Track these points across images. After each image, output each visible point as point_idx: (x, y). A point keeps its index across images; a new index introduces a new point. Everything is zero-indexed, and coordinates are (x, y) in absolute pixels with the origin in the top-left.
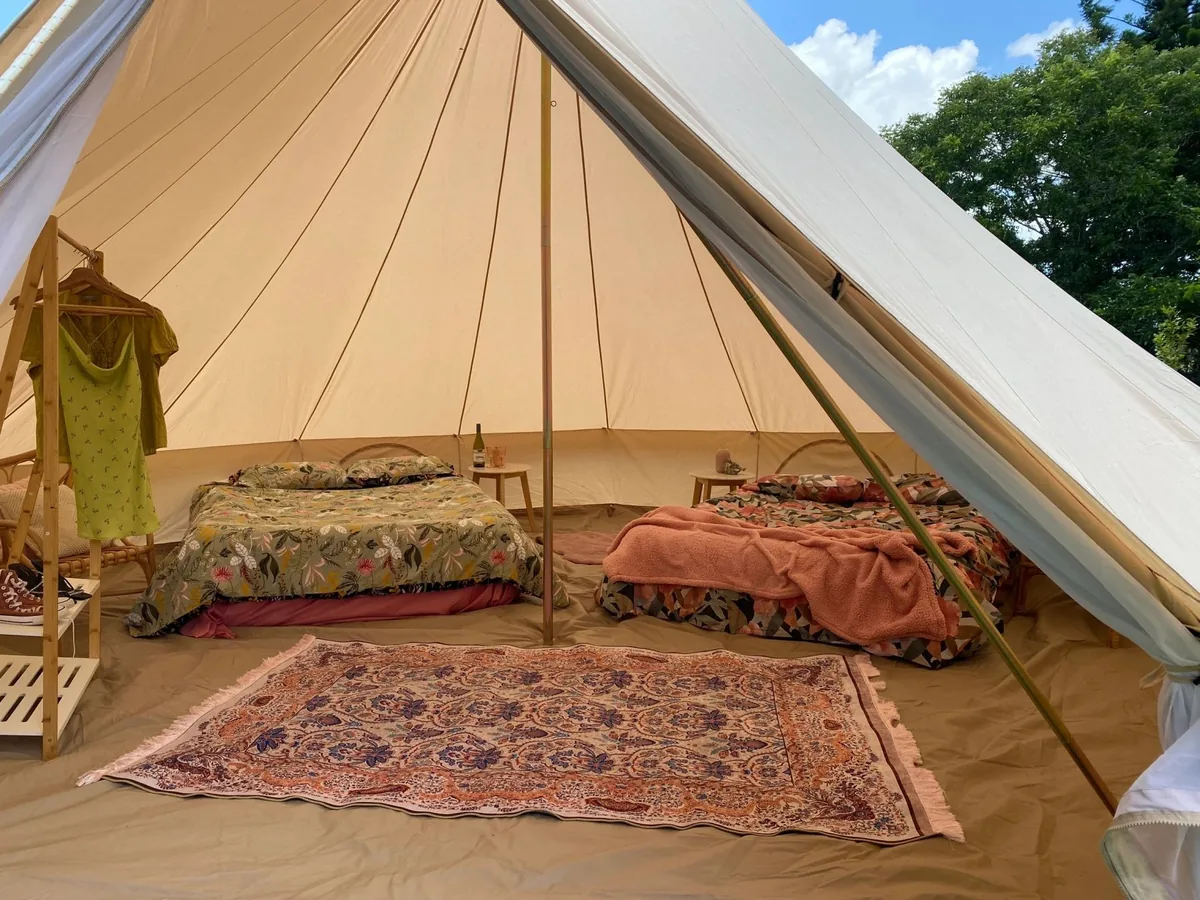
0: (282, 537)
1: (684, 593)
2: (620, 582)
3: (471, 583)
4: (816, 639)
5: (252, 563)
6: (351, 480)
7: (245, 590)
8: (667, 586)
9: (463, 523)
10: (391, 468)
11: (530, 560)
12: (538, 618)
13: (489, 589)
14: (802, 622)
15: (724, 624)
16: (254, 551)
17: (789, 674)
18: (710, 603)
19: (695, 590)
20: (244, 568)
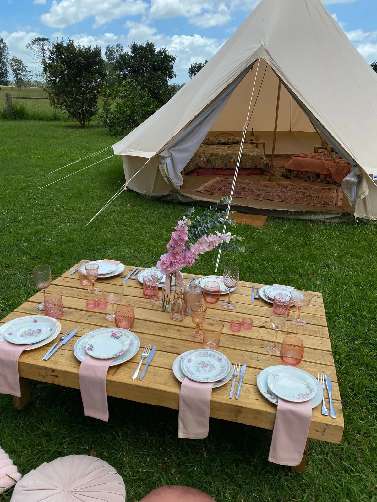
0: (212, 155)
1: (304, 173)
2: (288, 169)
3: (252, 168)
4: (332, 183)
5: (205, 160)
6: (219, 142)
7: (204, 166)
8: (300, 171)
9: (252, 154)
10: (229, 140)
11: (267, 164)
12: (268, 177)
13: (256, 170)
14: (330, 180)
15: (312, 180)
16: (206, 157)
18: (310, 175)
19: (307, 172)
20: (204, 161)
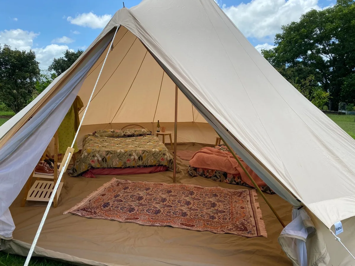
0: (108, 152)
1: (210, 171)
2: (193, 167)
3: (155, 165)
4: (242, 185)
5: (100, 159)
6: (124, 135)
7: (98, 166)
8: (205, 169)
9: (153, 150)
10: (135, 132)
11: (170, 160)
12: (172, 175)
13: (160, 167)
14: (239, 180)
15: (219, 180)
16: (101, 156)
17: (234, 194)
18: (216, 174)
19: (212, 170)
20: (98, 160)
